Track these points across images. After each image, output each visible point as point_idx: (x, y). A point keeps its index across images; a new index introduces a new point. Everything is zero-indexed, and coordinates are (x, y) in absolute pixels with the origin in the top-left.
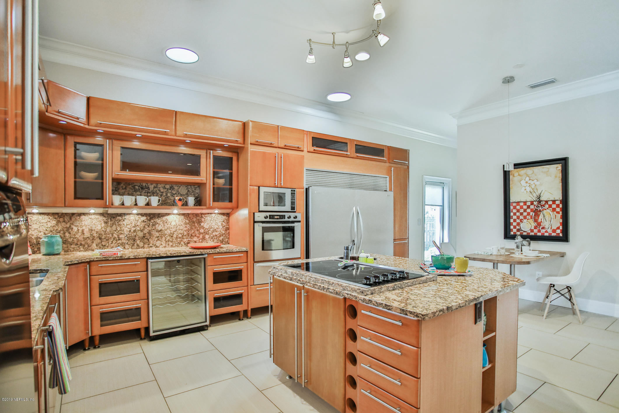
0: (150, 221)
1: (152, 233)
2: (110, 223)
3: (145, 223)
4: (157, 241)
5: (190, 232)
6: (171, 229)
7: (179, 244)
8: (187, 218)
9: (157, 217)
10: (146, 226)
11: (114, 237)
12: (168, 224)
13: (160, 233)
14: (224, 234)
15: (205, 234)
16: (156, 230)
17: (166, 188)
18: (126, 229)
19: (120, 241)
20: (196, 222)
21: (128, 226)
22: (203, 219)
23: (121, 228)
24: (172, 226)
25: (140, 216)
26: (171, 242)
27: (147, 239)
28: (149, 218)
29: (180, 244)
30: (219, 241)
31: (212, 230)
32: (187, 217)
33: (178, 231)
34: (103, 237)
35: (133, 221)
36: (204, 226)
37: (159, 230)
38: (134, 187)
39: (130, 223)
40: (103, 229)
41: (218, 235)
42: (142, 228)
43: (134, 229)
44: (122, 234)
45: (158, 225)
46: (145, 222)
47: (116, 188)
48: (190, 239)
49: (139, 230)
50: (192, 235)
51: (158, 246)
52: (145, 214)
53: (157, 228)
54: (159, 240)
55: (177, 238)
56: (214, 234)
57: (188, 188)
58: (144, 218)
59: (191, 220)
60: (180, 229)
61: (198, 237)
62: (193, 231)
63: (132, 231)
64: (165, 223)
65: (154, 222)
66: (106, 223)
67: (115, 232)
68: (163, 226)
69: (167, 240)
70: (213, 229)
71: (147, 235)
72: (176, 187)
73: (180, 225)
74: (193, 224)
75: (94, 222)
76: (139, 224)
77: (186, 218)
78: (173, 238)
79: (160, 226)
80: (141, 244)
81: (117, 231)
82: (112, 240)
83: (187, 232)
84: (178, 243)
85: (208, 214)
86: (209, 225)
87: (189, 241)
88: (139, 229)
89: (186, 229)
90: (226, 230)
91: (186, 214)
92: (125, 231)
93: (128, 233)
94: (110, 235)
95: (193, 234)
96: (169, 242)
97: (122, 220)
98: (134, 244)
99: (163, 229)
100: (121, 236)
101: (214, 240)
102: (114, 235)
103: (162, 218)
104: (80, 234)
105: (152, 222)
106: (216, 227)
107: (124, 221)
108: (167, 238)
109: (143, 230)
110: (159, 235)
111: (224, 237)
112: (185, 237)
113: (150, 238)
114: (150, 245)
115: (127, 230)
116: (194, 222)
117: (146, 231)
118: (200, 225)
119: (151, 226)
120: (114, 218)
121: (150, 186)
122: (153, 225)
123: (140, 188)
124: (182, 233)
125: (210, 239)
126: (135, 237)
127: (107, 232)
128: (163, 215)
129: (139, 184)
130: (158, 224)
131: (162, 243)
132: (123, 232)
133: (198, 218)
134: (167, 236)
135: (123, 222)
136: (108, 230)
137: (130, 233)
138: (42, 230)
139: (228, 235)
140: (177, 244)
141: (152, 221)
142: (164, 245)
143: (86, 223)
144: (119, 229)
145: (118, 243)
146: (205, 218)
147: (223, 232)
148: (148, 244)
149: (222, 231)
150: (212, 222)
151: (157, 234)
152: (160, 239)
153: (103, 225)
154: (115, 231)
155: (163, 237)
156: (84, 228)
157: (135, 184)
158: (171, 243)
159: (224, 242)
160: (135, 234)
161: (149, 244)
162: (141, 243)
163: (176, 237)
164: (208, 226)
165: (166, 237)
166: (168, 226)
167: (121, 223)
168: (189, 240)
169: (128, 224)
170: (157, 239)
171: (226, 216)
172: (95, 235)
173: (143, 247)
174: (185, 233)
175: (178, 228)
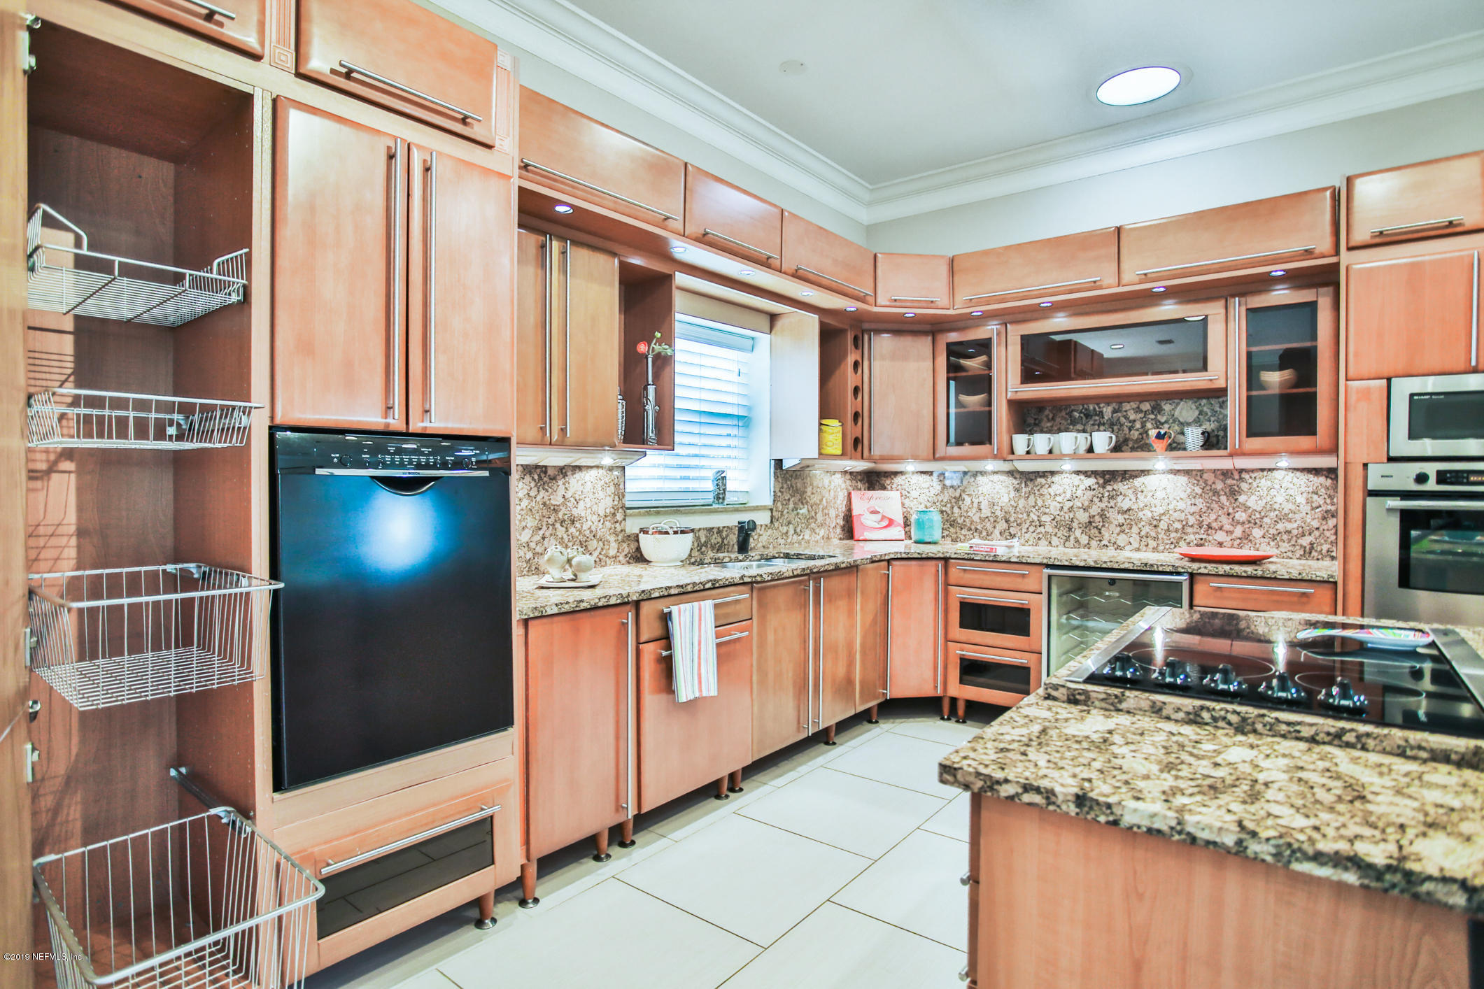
0: (1104, 488)
1: (1108, 516)
2: (1024, 490)
3: (1092, 493)
4: (1118, 534)
5: (1204, 518)
6: (1153, 509)
7: (1173, 546)
8: (1198, 481)
9: (1119, 480)
10: (1096, 500)
11: (1031, 519)
12: (1146, 497)
13: (1127, 517)
14: (1317, 529)
15: (1252, 525)
16: (1116, 508)
17: (1141, 411)
18: (1055, 503)
19: (1041, 529)
20: (1222, 493)
21: (1058, 499)
22: (1244, 486)
23: (1044, 501)
24: (1157, 502)
25: (1082, 477)
26: (1155, 539)
27: (1096, 527)
28: (1101, 481)
29: (1175, 546)
30: (1298, 547)
31: (1272, 514)
32: (1198, 478)
33: (1171, 512)
34: (1012, 519)
35: (1067, 487)
36: (1249, 504)
37: (1125, 509)
38: (1070, 414)
39: (1062, 491)
40: (1013, 503)
41: (1295, 532)
42: (1086, 504)
43: (1070, 504)
44: (1045, 514)
45: (1121, 497)
46: (1094, 489)
47: (1035, 419)
48: (1204, 537)
49: (1080, 508)
50: (1209, 527)
51: (1122, 545)
52: (1092, 471)
53: (1119, 505)
54: (1123, 532)
55: (1168, 530)
56: (1280, 526)
57: (1200, 405)
58: (1091, 481)
59: (1208, 488)
60: (1178, 508)
61: (1229, 532)
62: (1215, 517)
63: (1065, 509)
64: (1140, 493)
65: (1114, 490)
66: (1017, 490)
67: (1034, 510)
68: (1134, 500)
69: (1143, 533)
70: (1277, 512)
71: (1097, 519)
72: (1168, 405)
73: (1178, 498)
74: (1214, 498)
75: (997, 488)
76: (1079, 493)
77: (1195, 482)
78: (1159, 530)
79: (1127, 499)
80: (1084, 539)
81: (1037, 508)
82: (1027, 526)
83: (1198, 517)
84: (1172, 543)
85: (1262, 470)
86: (1264, 501)
87: (1202, 542)
88: (1081, 505)
89: (1193, 509)
90: (1324, 518)
91: (1194, 473)
92: (1051, 508)
93: (1058, 512)
94: (1025, 514)
95: (1214, 525)
96: (1149, 539)
97: (1047, 486)
98: (1069, 536)
99: (1134, 507)
100: (1044, 518)
101: (1280, 543)
102: (1032, 515)
103: (1131, 480)
104: (974, 510)
105: (1108, 491)
106: (1288, 507)
107: (1050, 486)
108: (1142, 528)
109: (1089, 507)
110: (1124, 521)
111: (1316, 539)
112: (1189, 530)
113: (1103, 526)
114: (1103, 543)
115: (1055, 507)
116: (1216, 493)
117: (1095, 510)
118: (1236, 500)
119: (1106, 499)
120: (1031, 480)
121: (1105, 410)
122: (1111, 498)
123: (1082, 415)
124: (1183, 519)
125: (1267, 540)
126: (1072, 521)
127: (1018, 509)
128: (1133, 473)
129: (1081, 407)
130: (1121, 494)
131: (1131, 540)
132: (1047, 510)
133: (1229, 482)
134: (1143, 523)
135: (1050, 489)
136: (1021, 506)
137: (1062, 513)
138: (922, 501)
139: (1333, 531)
140: (1167, 547)
141: (1109, 488)
142: (1136, 545)
143: (985, 491)
144: (1040, 503)
145: (1039, 533)
146: (1250, 481)
147: (1315, 524)
148: (1097, 539)
149: (1308, 521)
150: (1276, 493)
151: (1121, 519)
152: (1127, 531)
153: (1013, 494)
154: (1034, 507)
155: (1134, 526)
156: (981, 499)
157: (1073, 407)
158: (1152, 541)
159: (1314, 553)
160: (1071, 516)
161: (1100, 541)
162: (1083, 535)
163: (1166, 528)
164: (1262, 503)
165: (1140, 526)
166: (1146, 500)
167: (1044, 491)
168: (1202, 539)
169: (1057, 493)
170: (1118, 529)
171: (1327, 477)
172: (998, 513)
173: (1088, 546)
174: (1192, 520)
175: (1171, 507)
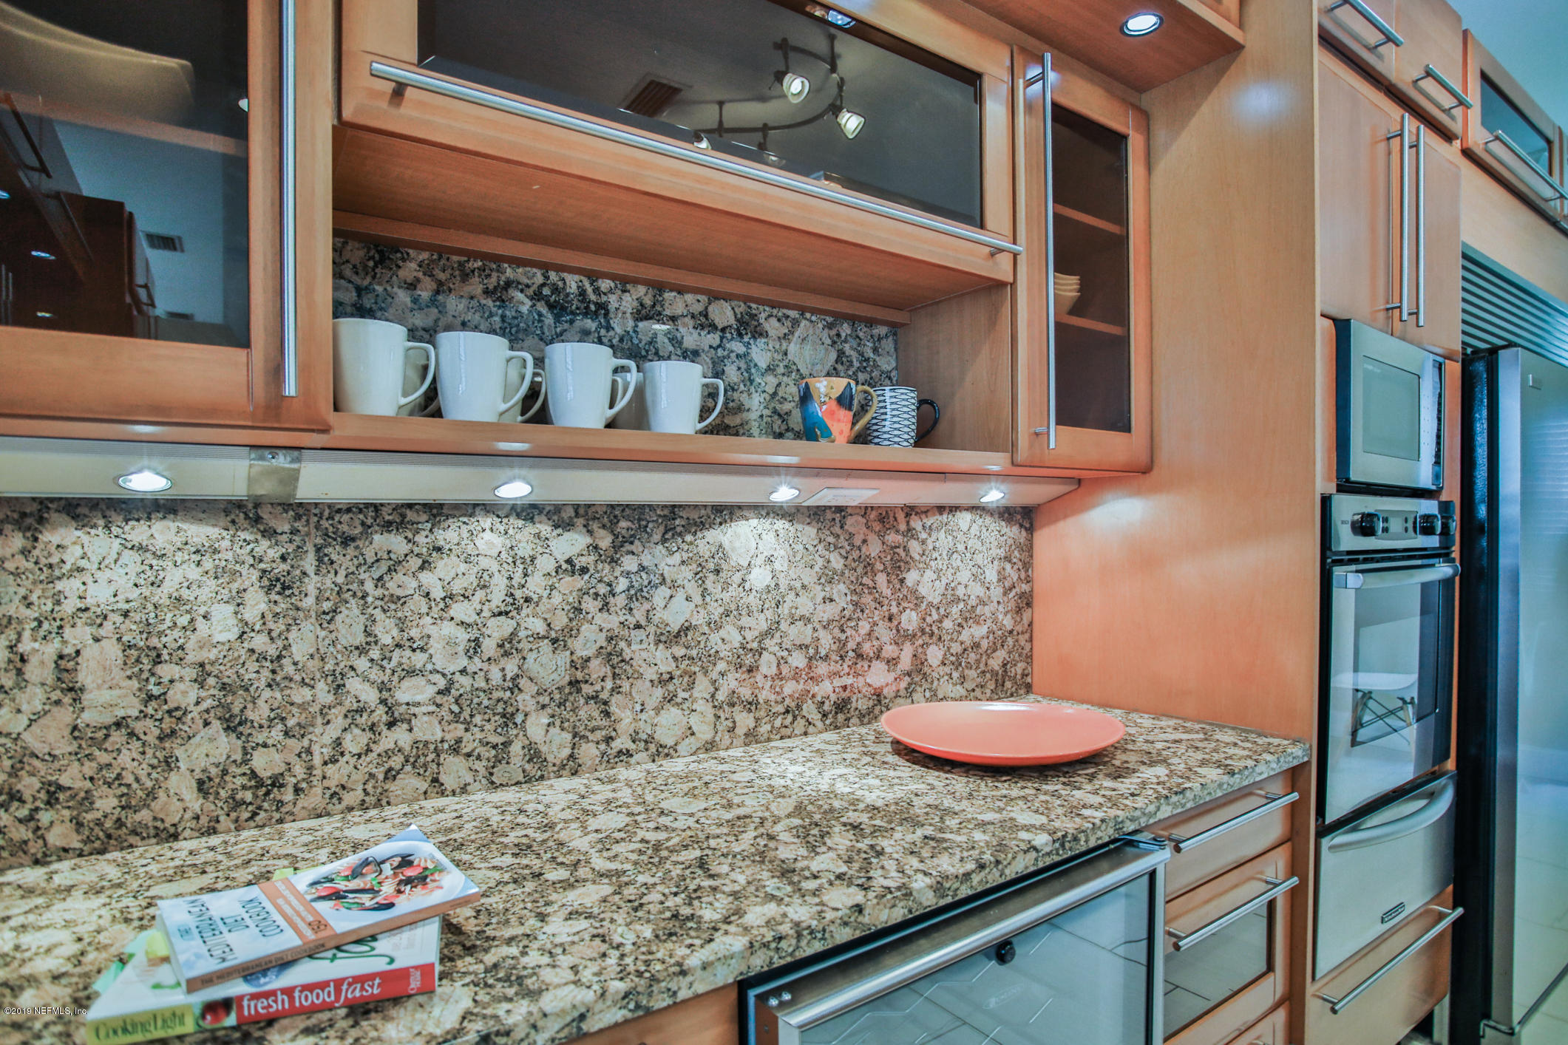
0: (614, 561)
1: (627, 654)
2: (311, 585)
3: (579, 582)
4: (658, 710)
5: (849, 632)
6: (745, 621)
7: (790, 718)
8: (838, 536)
9: (657, 537)
10: (590, 605)
11: (349, 703)
12: (727, 585)
13: (680, 652)
14: (1011, 632)
15: (926, 638)
16: (651, 629)
17: (713, 327)
18: (448, 629)
19: (401, 736)
20: (879, 566)
21: (461, 610)
22: (915, 547)
23: (402, 624)
24: (752, 600)
25: (545, 528)
26: (751, 705)
27: (595, 697)
28: (605, 541)
29: (795, 717)
30: (988, 675)
31: (955, 610)
32: (837, 529)
33: (783, 626)
34: (259, 713)
35: (494, 567)
36: (923, 590)
37: (675, 627)
39: (472, 579)
40: (260, 642)
41: (985, 644)
42: (560, 621)
43: (506, 626)
44: (411, 673)
45: (663, 592)
46: (584, 570)
47: (359, 290)
48: (848, 681)
49: (539, 637)
50: (860, 656)
51: (670, 742)
52: (576, 507)
53: (659, 616)
54: (670, 699)
55: (779, 676)
56: (965, 636)
57: (838, 335)
58: (572, 543)
59: (855, 554)
60: (798, 613)
61: (892, 662)
62: (867, 627)
63: (489, 647)
64: (711, 577)
65: (642, 568)
66: (279, 585)
67: (362, 664)
68: (697, 599)
69: (721, 696)
70: (961, 605)
71: (597, 668)
72: (773, 321)
73: (798, 585)
74: (865, 580)
75: (173, 578)
76: (536, 585)
77: (831, 539)
78: (759, 678)
79: (680, 596)
80: (557, 745)
81: (375, 653)
82: (333, 732)
83: (837, 632)
84: (787, 712)
85: (941, 509)
86: (944, 581)
87: (845, 695)
88: (540, 627)
89: (830, 612)
90: (1019, 610)
91: (829, 515)
92: (436, 647)
93: (464, 662)
94: (321, 686)
95: (867, 648)
96: (737, 708)
97: (415, 563)
98: (507, 744)
99: (699, 620)
100: (407, 692)
101: (967, 672)
102: (354, 685)
103: (689, 538)
104: (36, 698)
105: (627, 574)
106: (977, 590)
107: (425, 565)
108: (720, 681)
109: (571, 632)
110: (671, 666)
111: (1010, 652)
112: (822, 669)
113: (616, 690)
114: (617, 745)
115: (451, 643)
116: (869, 567)
117: (588, 641)
118: (902, 581)
119: (621, 600)
120: (347, 541)
121: (613, 299)
122: (636, 595)
123: (542, 307)
124: (808, 641)
125: (947, 669)
126: (515, 688)
127: (290, 669)
128: (694, 515)
129: (539, 279)
130: (663, 581)
131: (694, 721)
132: (419, 659)
133: (892, 538)
134: (721, 666)
135: (425, 577)
136: (300, 650)
137: (477, 664)
139: (1027, 636)
140: (778, 723)
141: (629, 563)
142: (704, 733)
143: (99, 595)
144: (387, 632)
145: (388, 754)
146: (924, 535)
147: (1008, 622)
148: (599, 735)
149: (1001, 617)
150: (959, 563)
151: (663, 659)
152: (682, 695)
153: (256, 604)
154: (361, 650)
155: (700, 676)
156: (78, 635)
157: (509, 273)
158: (745, 714)
159: (1008, 684)
160: (511, 667)
161: (609, 740)
162: (555, 731)
163: (774, 670)
164: (940, 586)
165: (714, 675)
166: (726, 596)
167: (403, 583)
168: (845, 688)
169: (457, 587)
170: (659, 692)
171: (1021, 526)
172: (184, 694)
173: (572, 766)
174: (826, 642)
175: (785, 610)
